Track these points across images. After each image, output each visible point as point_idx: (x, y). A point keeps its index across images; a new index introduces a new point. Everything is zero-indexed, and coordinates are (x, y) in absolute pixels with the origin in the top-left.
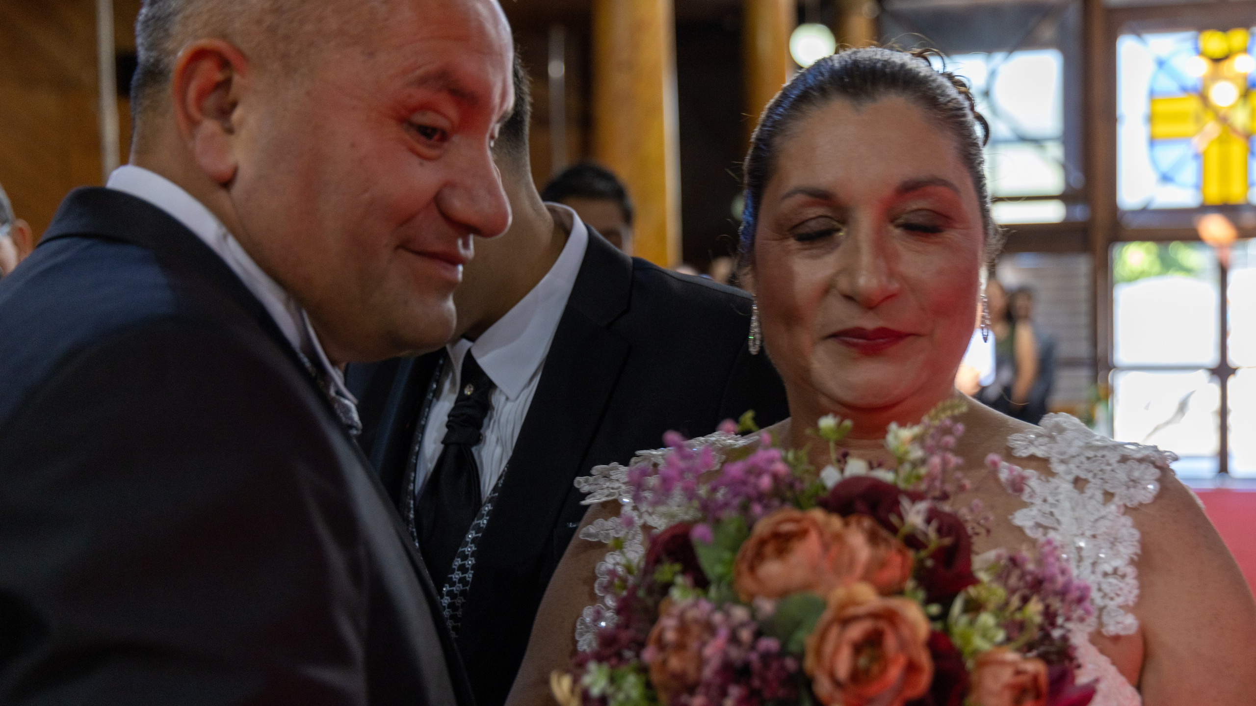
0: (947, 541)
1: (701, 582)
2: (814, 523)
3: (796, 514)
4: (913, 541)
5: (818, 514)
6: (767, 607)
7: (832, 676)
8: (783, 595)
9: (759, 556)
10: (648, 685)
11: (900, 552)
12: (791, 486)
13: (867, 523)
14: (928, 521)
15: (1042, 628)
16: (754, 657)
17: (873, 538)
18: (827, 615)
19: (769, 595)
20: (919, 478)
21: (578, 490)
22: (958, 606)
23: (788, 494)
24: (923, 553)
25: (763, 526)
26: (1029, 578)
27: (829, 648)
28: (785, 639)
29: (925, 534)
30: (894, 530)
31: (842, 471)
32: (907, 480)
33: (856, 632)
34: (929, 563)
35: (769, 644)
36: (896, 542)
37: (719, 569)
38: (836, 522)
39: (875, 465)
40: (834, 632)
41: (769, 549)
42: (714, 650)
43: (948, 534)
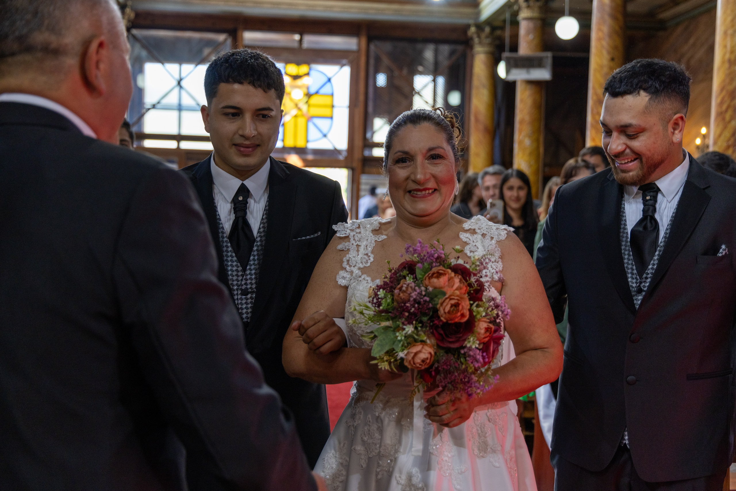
0: (479, 288)
1: (415, 278)
2: (448, 272)
3: (444, 269)
4: (470, 285)
5: (450, 271)
6: (430, 289)
7: (444, 310)
8: (435, 288)
9: (432, 276)
10: (393, 299)
11: (466, 286)
12: (444, 261)
13: (460, 277)
14: (476, 282)
15: (494, 318)
16: (422, 300)
17: (460, 281)
18: (447, 296)
19: (432, 287)
20: (476, 270)
21: (334, 230)
22: (476, 303)
23: (442, 263)
24: (471, 289)
25: (434, 270)
26: (496, 304)
27: (445, 304)
28: (432, 299)
29: (474, 284)
30: (466, 281)
31: (457, 262)
32: (473, 269)
33: (453, 302)
34: (472, 292)
35: (427, 299)
36: (466, 284)
37: (420, 276)
38: (453, 274)
39: (466, 263)
40: (448, 300)
41: (435, 275)
42: (414, 295)
43: (479, 286)
